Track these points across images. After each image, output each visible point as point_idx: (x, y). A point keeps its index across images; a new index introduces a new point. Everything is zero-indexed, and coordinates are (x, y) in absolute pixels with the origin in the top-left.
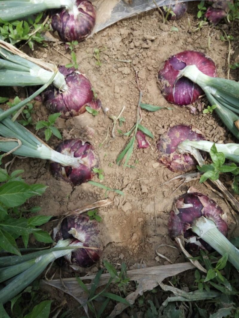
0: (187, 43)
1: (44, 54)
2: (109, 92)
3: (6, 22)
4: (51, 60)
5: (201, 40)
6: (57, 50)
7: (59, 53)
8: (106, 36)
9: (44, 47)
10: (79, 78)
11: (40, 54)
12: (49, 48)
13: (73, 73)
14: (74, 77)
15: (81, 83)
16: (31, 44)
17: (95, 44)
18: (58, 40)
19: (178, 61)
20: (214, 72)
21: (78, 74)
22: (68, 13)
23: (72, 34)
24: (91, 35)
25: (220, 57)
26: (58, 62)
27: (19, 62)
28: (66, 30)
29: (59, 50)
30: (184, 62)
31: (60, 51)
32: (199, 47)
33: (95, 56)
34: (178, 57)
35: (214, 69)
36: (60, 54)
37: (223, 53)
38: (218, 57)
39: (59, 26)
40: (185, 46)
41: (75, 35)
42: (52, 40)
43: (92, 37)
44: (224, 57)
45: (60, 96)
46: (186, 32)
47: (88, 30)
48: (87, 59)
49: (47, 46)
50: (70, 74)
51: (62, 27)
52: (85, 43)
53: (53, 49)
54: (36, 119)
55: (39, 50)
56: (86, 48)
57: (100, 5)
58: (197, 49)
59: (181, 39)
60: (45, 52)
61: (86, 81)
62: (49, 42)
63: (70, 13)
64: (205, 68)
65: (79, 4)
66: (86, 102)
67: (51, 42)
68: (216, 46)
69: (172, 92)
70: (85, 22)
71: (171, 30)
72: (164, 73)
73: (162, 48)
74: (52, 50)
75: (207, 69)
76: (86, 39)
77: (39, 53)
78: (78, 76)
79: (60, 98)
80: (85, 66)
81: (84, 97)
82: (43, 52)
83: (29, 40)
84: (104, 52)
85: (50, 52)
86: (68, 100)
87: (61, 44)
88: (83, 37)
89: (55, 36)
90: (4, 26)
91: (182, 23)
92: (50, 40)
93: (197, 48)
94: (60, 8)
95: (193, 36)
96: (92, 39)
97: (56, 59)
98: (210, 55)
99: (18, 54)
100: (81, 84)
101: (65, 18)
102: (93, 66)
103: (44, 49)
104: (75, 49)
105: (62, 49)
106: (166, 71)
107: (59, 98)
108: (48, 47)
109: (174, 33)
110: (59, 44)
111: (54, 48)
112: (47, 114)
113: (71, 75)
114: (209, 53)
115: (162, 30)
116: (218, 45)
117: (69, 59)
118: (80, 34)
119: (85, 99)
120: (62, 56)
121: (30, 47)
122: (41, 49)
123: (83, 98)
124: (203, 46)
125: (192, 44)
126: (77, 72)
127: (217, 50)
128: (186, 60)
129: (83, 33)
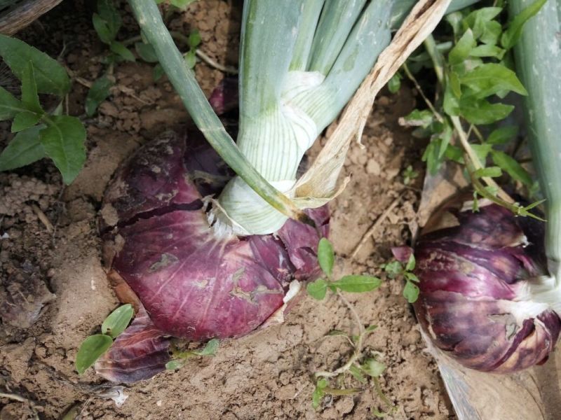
1: (381, 166)
2: (198, 409)
3: (515, 38)
4: (357, 185)
6: (388, 213)
7: (379, 217)
8: (423, 404)
9: (403, 169)
10: (267, 296)
11: (381, 152)
12: (398, 185)
13: (293, 269)
14: (275, 273)
15: (244, 300)
16: (424, 120)
17: (399, 360)
18: (423, 222)
21: (287, 289)
22: (522, 279)
23: (444, 281)
24: (430, 349)
26: (348, 210)
27: (358, 36)
28: (461, 262)
29: (388, 219)
31: (386, 222)
33: (357, 356)
36: (375, 222)
39: (477, 237)
41: (442, 294)
42: (423, 199)
43: (425, 350)
45: (192, 195)
47: (451, 343)
48: (347, 322)
49: (407, 181)
50: (287, 257)
51: (474, 246)
52: (405, 319)
53: (394, 199)
54: (129, 81)
55: (393, 152)
56: (388, 321)
57: (522, 385)
60: (384, 170)
61: (254, 323)
62: (417, 190)
63: (521, 288)
65: (546, 322)
66: (154, 313)
67: (419, 196)
70: (484, 339)
74: (390, 193)
76: (418, 327)
77: (385, 150)
78: (275, 291)
79: (185, 193)
80: (324, 312)
81: (176, 305)
82: (387, 162)
83: (437, 115)
84: (367, 391)
85: (385, 186)
86: (169, 231)
87: (407, 228)
88: (429, 318)
89: (438, 212)
90: (498, 24)
92: (424, 194)
94: (548, 254)
96: (418, 350)
97: (359, 205)
99: (396, 45)
100: (240, 302)
101: (503, 264)
102: (318, 343)
103: (394, 168)
104: (388, 279)
105: (389, 232)
107: (184, 188)
108: (402, 182)
110: (410, 224)
111: (395, 204)
112: (142, 129)
113: (281, 258)
117: (353, 250)
118: (440, 310)
119: (168, 312)
120: (365, 226)
121: (415, 112)
122: (397, 159)
123: (171, 299)
126: (295, 288)
129: (444, 325)
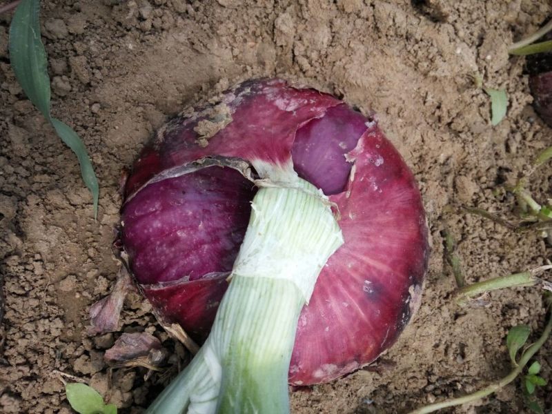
0: (450, 179)
5: (482, 240)
19: (351, 148)
20: (343, 365)
25: (430, 359)
30: (352, 178)
32: (451, 242)
34: (370, 144)
35: (358, 358)
37: (453, 365)
38: (428, 348)
40: (436, 172)
44: (433, 379)
46: (500, 163)
58: (437, 233)
59: (464, 141)
64: (350, 308)
68: (475, 318)
69: (172, 164)
71: (489, 85)
72: (270, 97)
73: (398, 61)
75: (342, 320)
91: (530, 135)
93: (442, 234)
95: (491, 197)
98: (426, 309)
106: (280, 103)
109: (482, 105)
114: (433, 299)
115: (480, 45)
116: (480, 329)
124: (457, 257)
125: (451, 202)
127: (458, 330)
128: (363, 187)
